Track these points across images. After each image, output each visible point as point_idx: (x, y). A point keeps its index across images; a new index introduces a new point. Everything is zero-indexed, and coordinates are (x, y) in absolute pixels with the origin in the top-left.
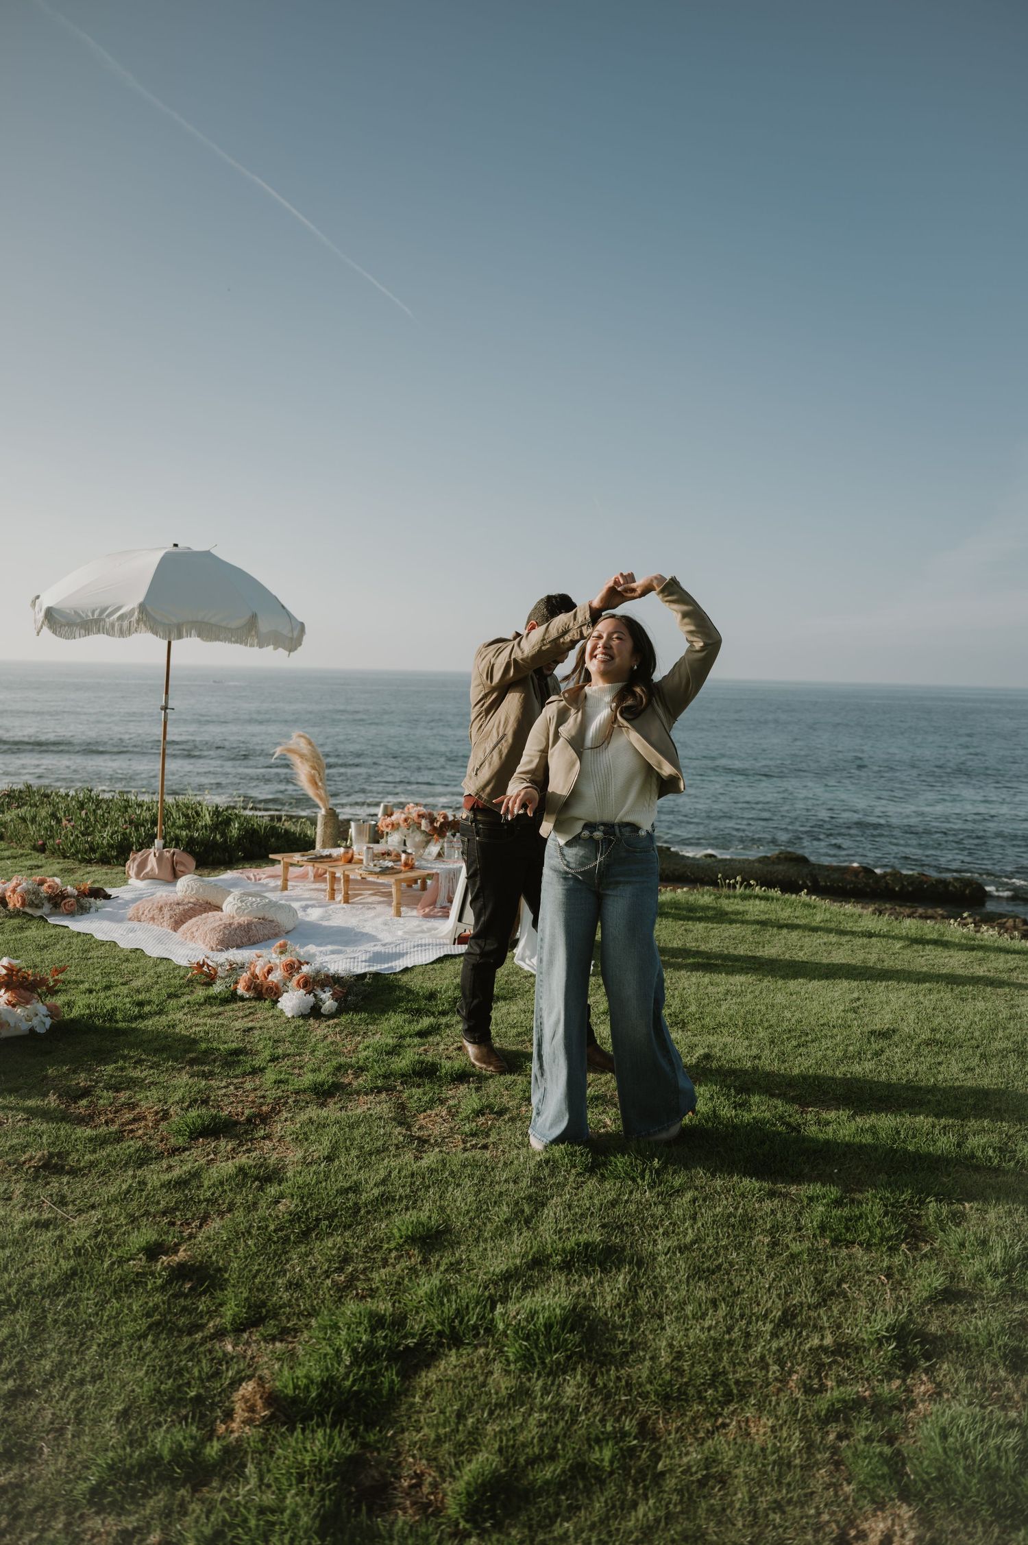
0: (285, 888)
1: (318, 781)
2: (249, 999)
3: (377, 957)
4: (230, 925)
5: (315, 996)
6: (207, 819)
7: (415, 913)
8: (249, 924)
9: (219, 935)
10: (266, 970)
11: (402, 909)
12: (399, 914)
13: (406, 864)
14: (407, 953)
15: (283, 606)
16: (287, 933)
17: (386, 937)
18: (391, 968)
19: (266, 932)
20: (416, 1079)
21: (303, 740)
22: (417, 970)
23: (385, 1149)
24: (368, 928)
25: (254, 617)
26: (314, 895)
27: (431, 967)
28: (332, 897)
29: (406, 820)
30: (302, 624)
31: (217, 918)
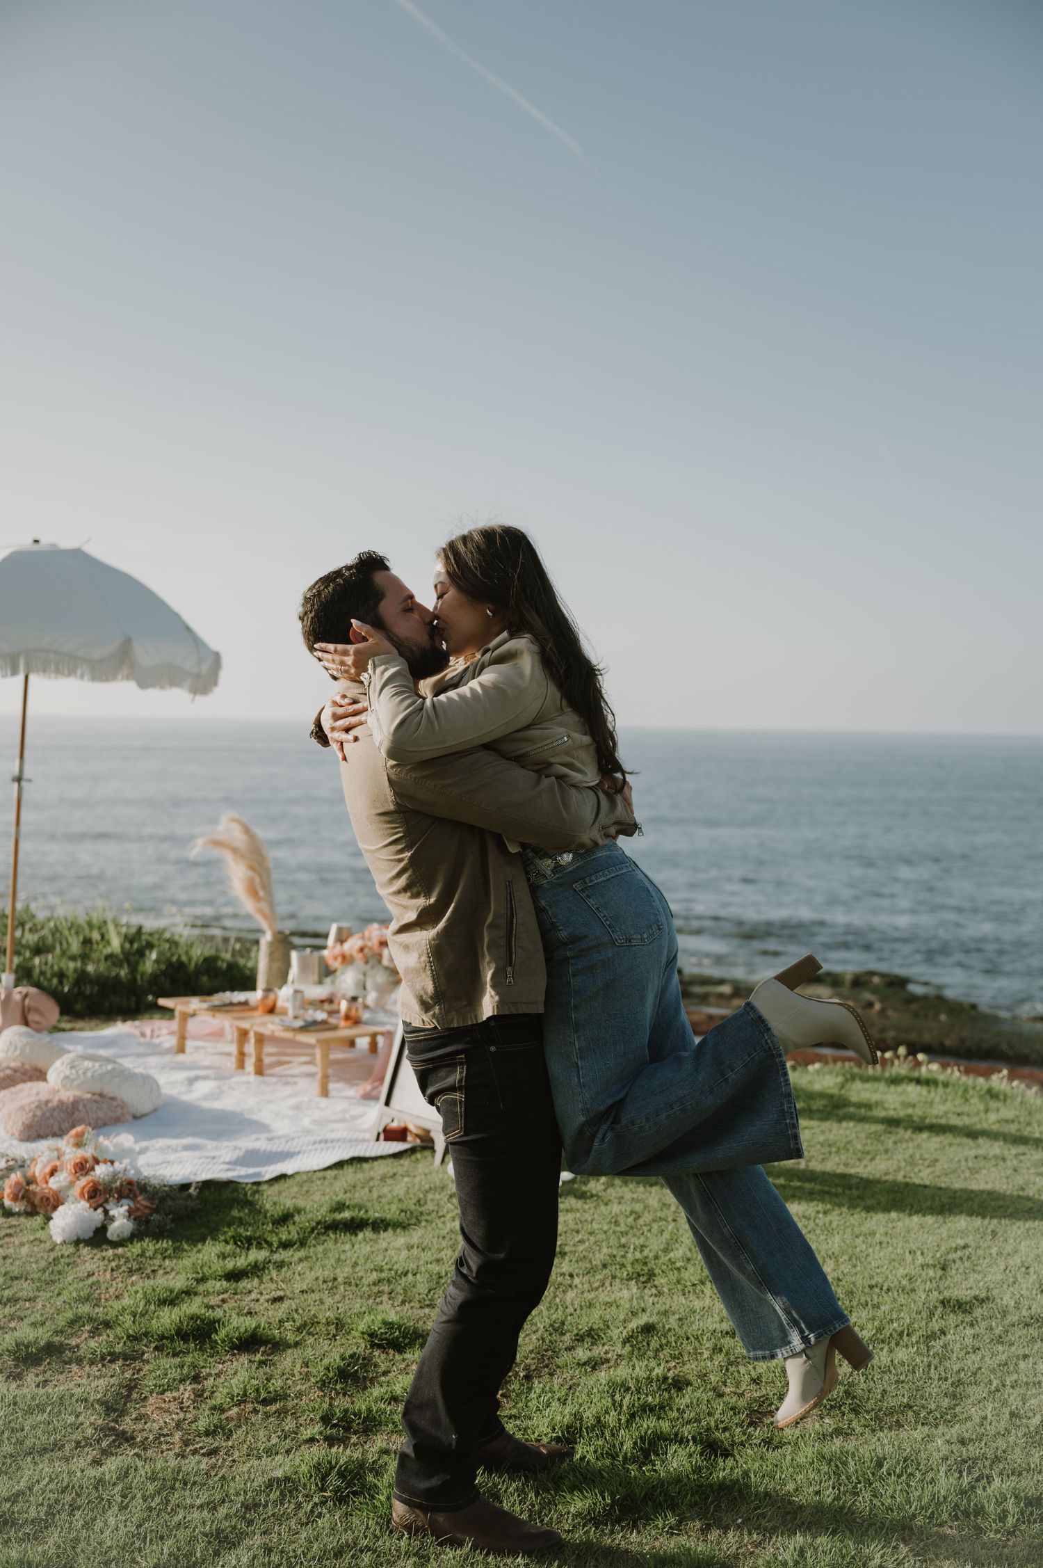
0: (181, 1049)
1: (258, 888)
2: (19, 1214)
3: (252, 1157)
4: (47, 1102)
5: (106, 1212)
6: (116, 944)
7: (350, 1092)
8: (76, 1103)
9: (26, 1117)
10: (48, 1169)
11: (331, 1086)
12: (325, 1093)
13: (347, 1017)
14: (299, 1153)
15: (188, 629)
16: (135, 1117)
17: (282, 1127)
18: (259, 1174)
19: (101, 1115)
20: (180, 1345)
21: (236, 826)
22: (298, 1178)
23: (58, 1446)
24: (264, 1116)
25: (128, 642)
26: (217, 1061)
27: (321, 1174)
28: (241, 1065)
29: (362, 950)
30: (217, 656)
31: (34, 1092)
